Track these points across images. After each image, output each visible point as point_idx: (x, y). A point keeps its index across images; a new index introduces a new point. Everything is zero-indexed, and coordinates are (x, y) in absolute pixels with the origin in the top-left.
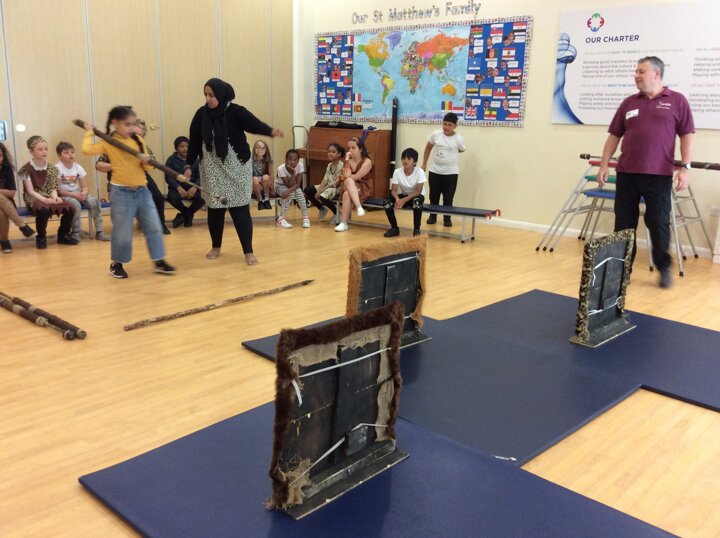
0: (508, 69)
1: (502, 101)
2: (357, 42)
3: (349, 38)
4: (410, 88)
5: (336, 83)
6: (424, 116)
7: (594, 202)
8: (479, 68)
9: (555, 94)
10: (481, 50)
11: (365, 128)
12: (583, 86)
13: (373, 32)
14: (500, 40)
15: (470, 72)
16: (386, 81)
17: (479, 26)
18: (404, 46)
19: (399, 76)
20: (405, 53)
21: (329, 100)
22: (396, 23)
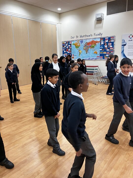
0: (110, 47)
1: (109, 55)
2: (72, 43)
3: (70, 42)
4: (86, 53)
6: (90, 58)
8: (103, 48)
9: (122, 53)
10: (103, 44)
12: (128, 51)
13: (76, 40)
14: (108, 41)
15: (100, 48)
16: (80, 51)
17: (102, 38)
18: (84, 43)
19: (83, 50)
20: (84, 45)
22: (82, 38)
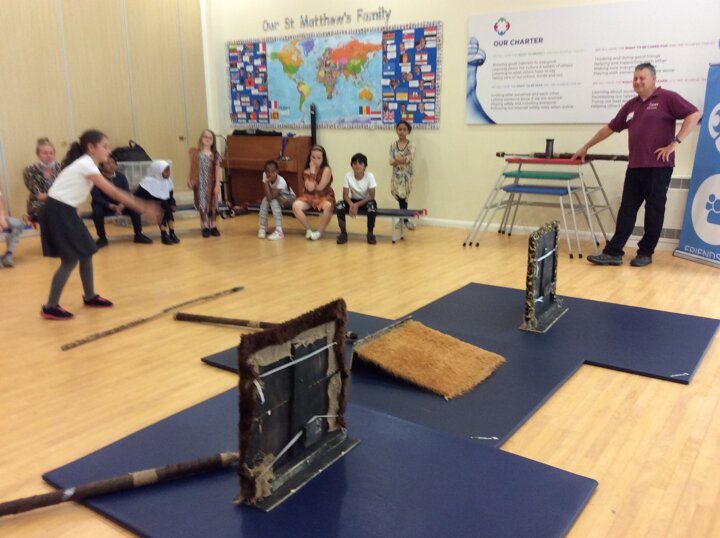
0: (421, 73)
1: (418, 104)
2: (270, 50)
3: (261, 46)
4: (326, 94)
5: (250, 91)
6: (343, 121)
7: (511, 197)
8: (393, 73)
10: (394, 56)
11: (285, 134)
12: (494, 87)
13: (286, 39)
14: (412, 45)
15: (385, 77)
16: (302, 88)
17: (392, 32)
18: (318, 52)
19: (315, 82)
20: (319, 59)
21: (244, 109)
22: (307, 30)
